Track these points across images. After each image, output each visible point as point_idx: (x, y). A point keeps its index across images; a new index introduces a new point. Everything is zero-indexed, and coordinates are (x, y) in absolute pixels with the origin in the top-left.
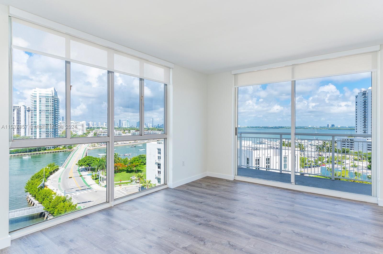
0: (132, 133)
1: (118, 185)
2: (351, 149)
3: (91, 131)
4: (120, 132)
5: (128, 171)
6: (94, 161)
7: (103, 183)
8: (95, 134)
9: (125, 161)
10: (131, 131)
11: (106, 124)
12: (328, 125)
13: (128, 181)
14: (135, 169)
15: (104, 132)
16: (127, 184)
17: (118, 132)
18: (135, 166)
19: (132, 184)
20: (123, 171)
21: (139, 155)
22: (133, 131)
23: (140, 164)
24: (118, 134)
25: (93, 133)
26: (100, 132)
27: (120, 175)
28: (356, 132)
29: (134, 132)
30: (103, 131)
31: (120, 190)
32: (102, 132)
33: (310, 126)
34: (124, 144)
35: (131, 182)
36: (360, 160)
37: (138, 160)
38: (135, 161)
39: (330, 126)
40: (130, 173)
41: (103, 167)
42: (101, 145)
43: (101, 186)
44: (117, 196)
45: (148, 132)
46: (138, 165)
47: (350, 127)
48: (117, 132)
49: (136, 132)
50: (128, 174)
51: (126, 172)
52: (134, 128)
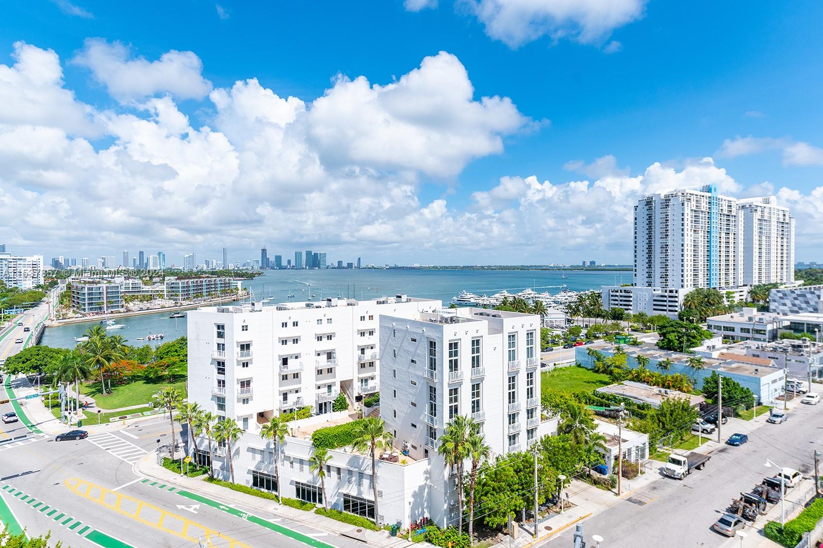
0: (167, 284)
1: (117, 418)
2: (627, 310)
3: (59, 281)
4: (137, 282)
5: (148, 380)
6: (52, 357)
7: (76, 414)
8: (69, 287)
9: (143, 354)
10: (167, 278)
11: (103, 261)
12: (584, 262)
13: (147, 405)
14: (166, 373)
15: (93, 282)
16: (143, 414)
17: (131, 281)
18: (168, 366)
19: (156, 413)
20: (134, 378)
21: (179, 338)
22: (172, 278)
23: (182, 361)
24: (131, 286)
25: (65, 285)
26: (80, 283)
27: (127, 391)
28: (636, 276)
29: (173, 282)
30: (91, 280)
31: (121, 431)
32: (85, 282)
33: (552, 265)
34: (147, 309)
35: (154, 407)
36: (642, 329)
37: (176, 351)
38: (168, 352)
39: (588, 264)
40: (155, 383)
41: (74, 373)
42: (84, 315)
43: (67, 423)
44: (109, 449)
45: (209, 281)
46: (174, 363)
47: (621, 266)
48: (128, 281)
49: (178, 281)
50: (151, 386)
51: (145, 383)
52: (176, 271)
